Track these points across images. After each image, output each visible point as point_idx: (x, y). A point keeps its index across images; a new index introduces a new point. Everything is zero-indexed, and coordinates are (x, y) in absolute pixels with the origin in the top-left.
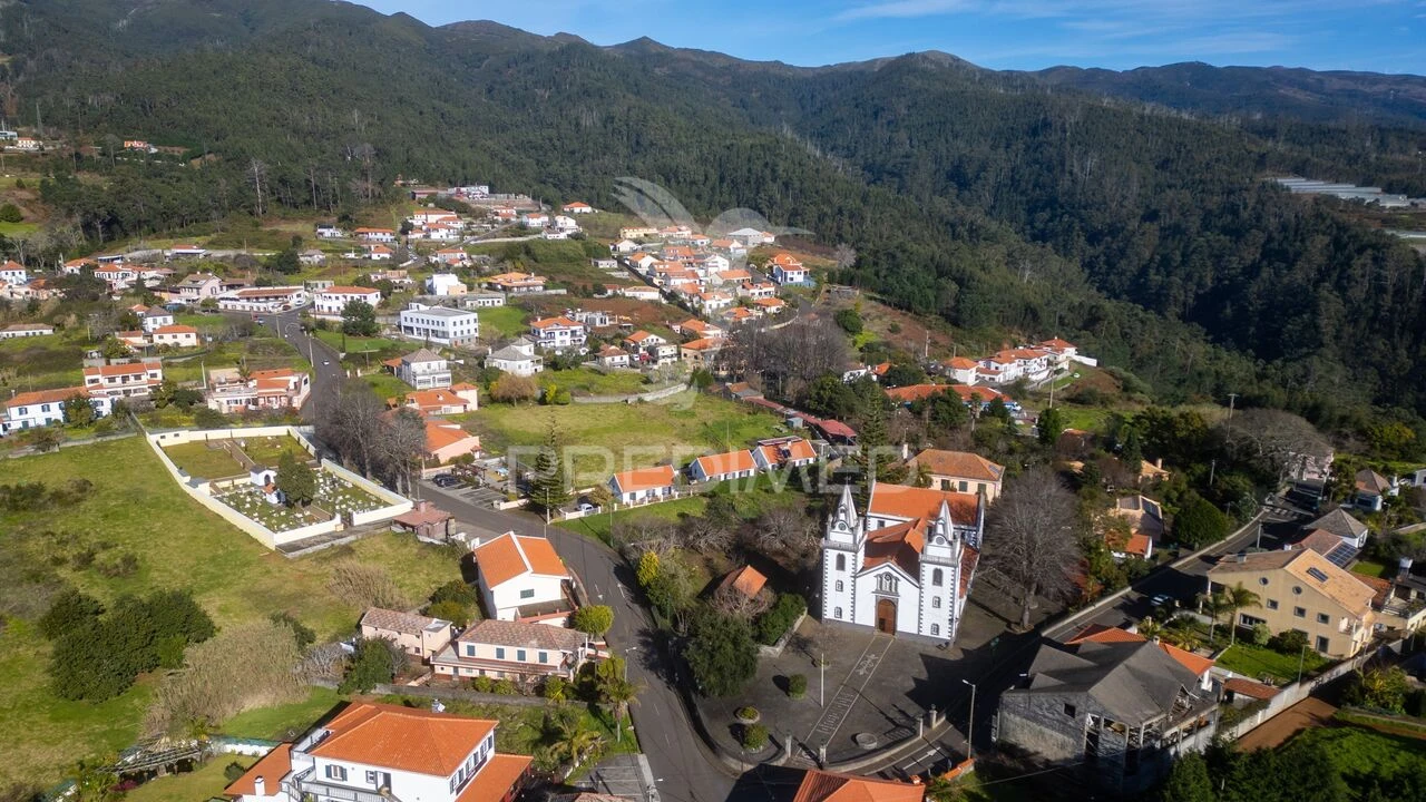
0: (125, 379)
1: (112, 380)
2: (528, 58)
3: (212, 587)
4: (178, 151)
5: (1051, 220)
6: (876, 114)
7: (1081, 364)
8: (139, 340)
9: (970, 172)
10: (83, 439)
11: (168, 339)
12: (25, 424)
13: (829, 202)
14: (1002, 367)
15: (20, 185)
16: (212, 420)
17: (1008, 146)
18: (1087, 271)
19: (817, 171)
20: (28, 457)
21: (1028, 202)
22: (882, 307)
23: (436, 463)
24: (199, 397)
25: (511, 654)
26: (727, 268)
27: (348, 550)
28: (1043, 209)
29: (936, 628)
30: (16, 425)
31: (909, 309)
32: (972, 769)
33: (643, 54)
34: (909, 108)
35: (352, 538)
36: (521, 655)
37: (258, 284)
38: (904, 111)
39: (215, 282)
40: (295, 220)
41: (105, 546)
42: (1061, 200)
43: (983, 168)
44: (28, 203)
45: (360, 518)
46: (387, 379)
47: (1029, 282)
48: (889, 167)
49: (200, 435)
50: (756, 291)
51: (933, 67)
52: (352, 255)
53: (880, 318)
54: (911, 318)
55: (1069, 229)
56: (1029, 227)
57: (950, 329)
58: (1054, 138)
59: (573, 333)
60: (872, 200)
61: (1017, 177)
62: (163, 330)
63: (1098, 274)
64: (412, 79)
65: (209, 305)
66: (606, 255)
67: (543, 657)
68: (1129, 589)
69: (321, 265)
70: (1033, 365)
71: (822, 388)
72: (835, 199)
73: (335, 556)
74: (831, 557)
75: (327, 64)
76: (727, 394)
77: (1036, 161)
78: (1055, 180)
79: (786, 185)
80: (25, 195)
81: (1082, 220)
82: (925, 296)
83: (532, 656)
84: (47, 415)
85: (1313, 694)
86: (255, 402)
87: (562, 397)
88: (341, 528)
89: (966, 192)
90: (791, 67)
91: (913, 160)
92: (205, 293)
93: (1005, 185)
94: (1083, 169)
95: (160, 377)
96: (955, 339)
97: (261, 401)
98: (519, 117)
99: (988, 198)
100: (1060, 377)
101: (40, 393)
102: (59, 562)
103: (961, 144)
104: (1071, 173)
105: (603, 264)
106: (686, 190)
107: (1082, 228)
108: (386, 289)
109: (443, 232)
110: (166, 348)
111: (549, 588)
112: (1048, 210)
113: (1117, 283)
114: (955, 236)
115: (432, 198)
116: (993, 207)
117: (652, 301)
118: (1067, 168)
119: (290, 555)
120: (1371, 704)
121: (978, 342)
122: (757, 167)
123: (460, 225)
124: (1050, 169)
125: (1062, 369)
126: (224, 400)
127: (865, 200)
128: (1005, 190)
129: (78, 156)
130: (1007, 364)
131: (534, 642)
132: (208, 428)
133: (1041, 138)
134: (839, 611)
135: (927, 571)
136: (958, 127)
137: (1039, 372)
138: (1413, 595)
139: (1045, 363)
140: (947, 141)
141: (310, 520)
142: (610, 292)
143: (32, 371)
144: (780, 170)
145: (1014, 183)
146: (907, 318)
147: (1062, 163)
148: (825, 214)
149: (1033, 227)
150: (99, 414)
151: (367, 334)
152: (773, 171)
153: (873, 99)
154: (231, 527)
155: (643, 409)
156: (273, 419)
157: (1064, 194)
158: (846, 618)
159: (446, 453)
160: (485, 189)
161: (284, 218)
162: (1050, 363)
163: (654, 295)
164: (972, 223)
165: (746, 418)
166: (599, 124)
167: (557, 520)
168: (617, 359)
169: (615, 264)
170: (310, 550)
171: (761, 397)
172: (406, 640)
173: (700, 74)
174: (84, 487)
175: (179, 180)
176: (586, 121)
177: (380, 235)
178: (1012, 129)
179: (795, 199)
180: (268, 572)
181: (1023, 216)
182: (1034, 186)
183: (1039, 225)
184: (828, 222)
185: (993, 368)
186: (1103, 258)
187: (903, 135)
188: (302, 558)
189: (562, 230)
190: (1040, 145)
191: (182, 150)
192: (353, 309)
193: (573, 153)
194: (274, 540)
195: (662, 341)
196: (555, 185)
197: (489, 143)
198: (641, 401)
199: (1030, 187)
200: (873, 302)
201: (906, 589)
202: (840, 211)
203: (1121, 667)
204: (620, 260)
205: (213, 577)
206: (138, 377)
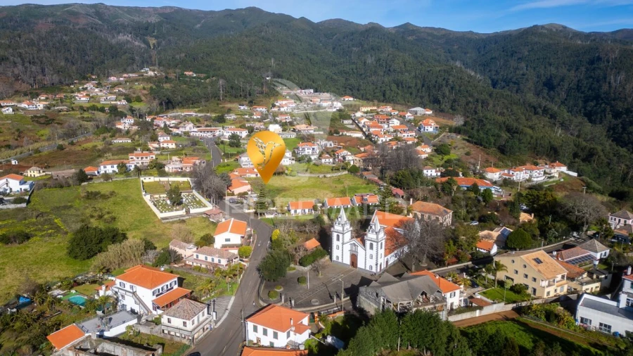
0: (142, 158)
1: (138, 158)
2: (352, 34)
3: (134, 229)
4: (203, 76)
5: (595, 106)
6: (512, 55)
7: (568, 175)
8: (156, 145)
9: (555, 83)
10: (121, 178)
11: (165, 145)
12: (105, 172)
13: (471, 96)
14: (515, 173)
15: (144, 89)
16: (163, 174)
17: (577, 69)
18: (612, 132)
19: (469, 82)
20: (101, 183)
21: (584, 97)
22: (467, 144)
23: (233, 194)
24: (163, 166)
25: (209, 259)
26: (398, 124)
27: (183, 221)
28: (592, 101)
29: (371, 267)
30: (102, 172)
31: (481, 145)
32: (343, 315)
33: (406, 30)
34: (529, 51)
35: (188, 217)
36: (213, 260)
37: (207, 126)
38: (527, 53)
39: (191, 125)
40: (233, 102)
41: (108, 213)
42: (603, 96)
43: (563, 80)
44: (145, 95)
45: (193, 211)
46: (235, 163)
47: (560, 135)
48: (514, 80)
49: (157, 179)
50: (406, 135)
51: (546, 31)
52: (247, 117)
53: (463, 148)
54: (482, 149)
55: (604, 111)
56: (583, 109)
57: (499, 155)
58: (602, 65)
59: (313, 149)
60: (494, 95)
61: (580, 85)
62: (165, 142)
63: (617, 133)
64: (301, 45)
65: (187, 134)
66: (349, 118)
67: (220, 261)
68: (470, 263)
69: (234, 120)
70: (535, 173)
71: (398, 175)
72: (476, 95)
73: (180, 222)
74: (335, 235)
75: (268, 40)
76: (362, 176)
77: (591, 77)
78: (600, 86)
79: (452, 88)
80: (145, 92)
81: (612, 106)
82: (489, 140)
83: (216, 261)
84: (113, 169)
85: (514, 309)
86: (182, 169)
87: (293, 173)
88: (185, 214)
89: (552, 92)
90: (477, 34)
91: (526, 76)
92: (187, 129)
93: (574, 89)
94: (615, 81)
95: (154, 158)
96: (500, 159)
97: (184, 169)
98: (342, 60)
99: (563, 95)
100: (552, 180)
101: (111, 161)
102: (92, 217)
103: (552, 69)
104: (609, 83)
105: (346, 122)
106: (406, 91)
107: (611, 111)
108: (251, 130)
109: (285, 108)
110: (163, 148)
111: (236, 239)
112: (595, 101)
113: (627, 138)
114: (536, 113)
115: (288, 94)
116: (566, 99)
117: (357, 138)
118: (608, 80)
119: (163, 221)
120: (532, 315)
121: (512, 161)
122: (440, 80)
123: (294, 105)
124: (598, 81)
125: (553, 177)
126: (171, 167)
127: (490, 95)
128: (573, 91)
129: (166, 77)
130: (518, 172)
131: (217, 255)
132: (161, 176)
133: (595, 66)
134: (338, 257)
135: (368, 243)
136: (552, 60)
137: (538, 177)
138: (595, 276)
139: (543, 173)
140: (545, 67)
141: (176, 210)
142: (341, 133)
143: (116, 155)
144: (450, 82)
145: (578, 88)
146: (478, 149)
147: (605, 78)
148: (470, 102)
149: (585, 110)
150: (130, 170)
151: (237, 146)
152: (447, 82)
153: (512, 48)
154: (151, 210)
155: (324, 180)
156: (184, 176)
157: (604, 94)
158: (340, 260)
159: (237, 191)
160: (312, 91)
161: (230, 102)
162: (545, 173)
163: (359, 135)
164: (545, 107)
165: (364, 185)
166: (374, 63)
167: (263, 217)
168: (327, 160)
169: (351, 122)
170: (171, 220)
171: (377, 178)
172: (180, 251)
173: (430, 38)
174: (112, 193)
175: (194, 86)
176: (369, 61)
177: (261, 109)
178: (581, 61)
179: (456, 95)
180: (155, 226)
181: (581, 104)
182: (589, 89)
183: (589, 108)
184: (470, 105)
185: (511, 174)
186: (620, 125)
187: (523, 65)
188: (167, 223)
189: (335, 107)
190: (594, 69)
191: (205, 75)
192: (234, 137)
193: (361, 75)
194: (160, 215)
195: (349, 153)
196: (350, 89)
197: (326, 71)
198: (325, 177)
199: (586, 89)
200: (465, 142)
201: (360, 251)
202: (477, 101)
203: (406, 282)
204: (354, 121)
205: (136, 226)
206: (146, 158)
